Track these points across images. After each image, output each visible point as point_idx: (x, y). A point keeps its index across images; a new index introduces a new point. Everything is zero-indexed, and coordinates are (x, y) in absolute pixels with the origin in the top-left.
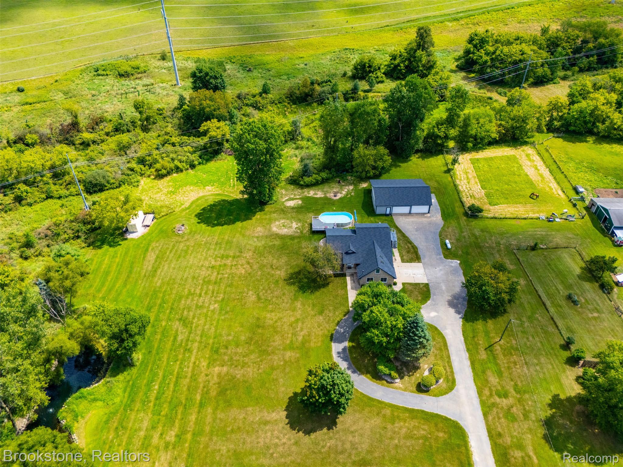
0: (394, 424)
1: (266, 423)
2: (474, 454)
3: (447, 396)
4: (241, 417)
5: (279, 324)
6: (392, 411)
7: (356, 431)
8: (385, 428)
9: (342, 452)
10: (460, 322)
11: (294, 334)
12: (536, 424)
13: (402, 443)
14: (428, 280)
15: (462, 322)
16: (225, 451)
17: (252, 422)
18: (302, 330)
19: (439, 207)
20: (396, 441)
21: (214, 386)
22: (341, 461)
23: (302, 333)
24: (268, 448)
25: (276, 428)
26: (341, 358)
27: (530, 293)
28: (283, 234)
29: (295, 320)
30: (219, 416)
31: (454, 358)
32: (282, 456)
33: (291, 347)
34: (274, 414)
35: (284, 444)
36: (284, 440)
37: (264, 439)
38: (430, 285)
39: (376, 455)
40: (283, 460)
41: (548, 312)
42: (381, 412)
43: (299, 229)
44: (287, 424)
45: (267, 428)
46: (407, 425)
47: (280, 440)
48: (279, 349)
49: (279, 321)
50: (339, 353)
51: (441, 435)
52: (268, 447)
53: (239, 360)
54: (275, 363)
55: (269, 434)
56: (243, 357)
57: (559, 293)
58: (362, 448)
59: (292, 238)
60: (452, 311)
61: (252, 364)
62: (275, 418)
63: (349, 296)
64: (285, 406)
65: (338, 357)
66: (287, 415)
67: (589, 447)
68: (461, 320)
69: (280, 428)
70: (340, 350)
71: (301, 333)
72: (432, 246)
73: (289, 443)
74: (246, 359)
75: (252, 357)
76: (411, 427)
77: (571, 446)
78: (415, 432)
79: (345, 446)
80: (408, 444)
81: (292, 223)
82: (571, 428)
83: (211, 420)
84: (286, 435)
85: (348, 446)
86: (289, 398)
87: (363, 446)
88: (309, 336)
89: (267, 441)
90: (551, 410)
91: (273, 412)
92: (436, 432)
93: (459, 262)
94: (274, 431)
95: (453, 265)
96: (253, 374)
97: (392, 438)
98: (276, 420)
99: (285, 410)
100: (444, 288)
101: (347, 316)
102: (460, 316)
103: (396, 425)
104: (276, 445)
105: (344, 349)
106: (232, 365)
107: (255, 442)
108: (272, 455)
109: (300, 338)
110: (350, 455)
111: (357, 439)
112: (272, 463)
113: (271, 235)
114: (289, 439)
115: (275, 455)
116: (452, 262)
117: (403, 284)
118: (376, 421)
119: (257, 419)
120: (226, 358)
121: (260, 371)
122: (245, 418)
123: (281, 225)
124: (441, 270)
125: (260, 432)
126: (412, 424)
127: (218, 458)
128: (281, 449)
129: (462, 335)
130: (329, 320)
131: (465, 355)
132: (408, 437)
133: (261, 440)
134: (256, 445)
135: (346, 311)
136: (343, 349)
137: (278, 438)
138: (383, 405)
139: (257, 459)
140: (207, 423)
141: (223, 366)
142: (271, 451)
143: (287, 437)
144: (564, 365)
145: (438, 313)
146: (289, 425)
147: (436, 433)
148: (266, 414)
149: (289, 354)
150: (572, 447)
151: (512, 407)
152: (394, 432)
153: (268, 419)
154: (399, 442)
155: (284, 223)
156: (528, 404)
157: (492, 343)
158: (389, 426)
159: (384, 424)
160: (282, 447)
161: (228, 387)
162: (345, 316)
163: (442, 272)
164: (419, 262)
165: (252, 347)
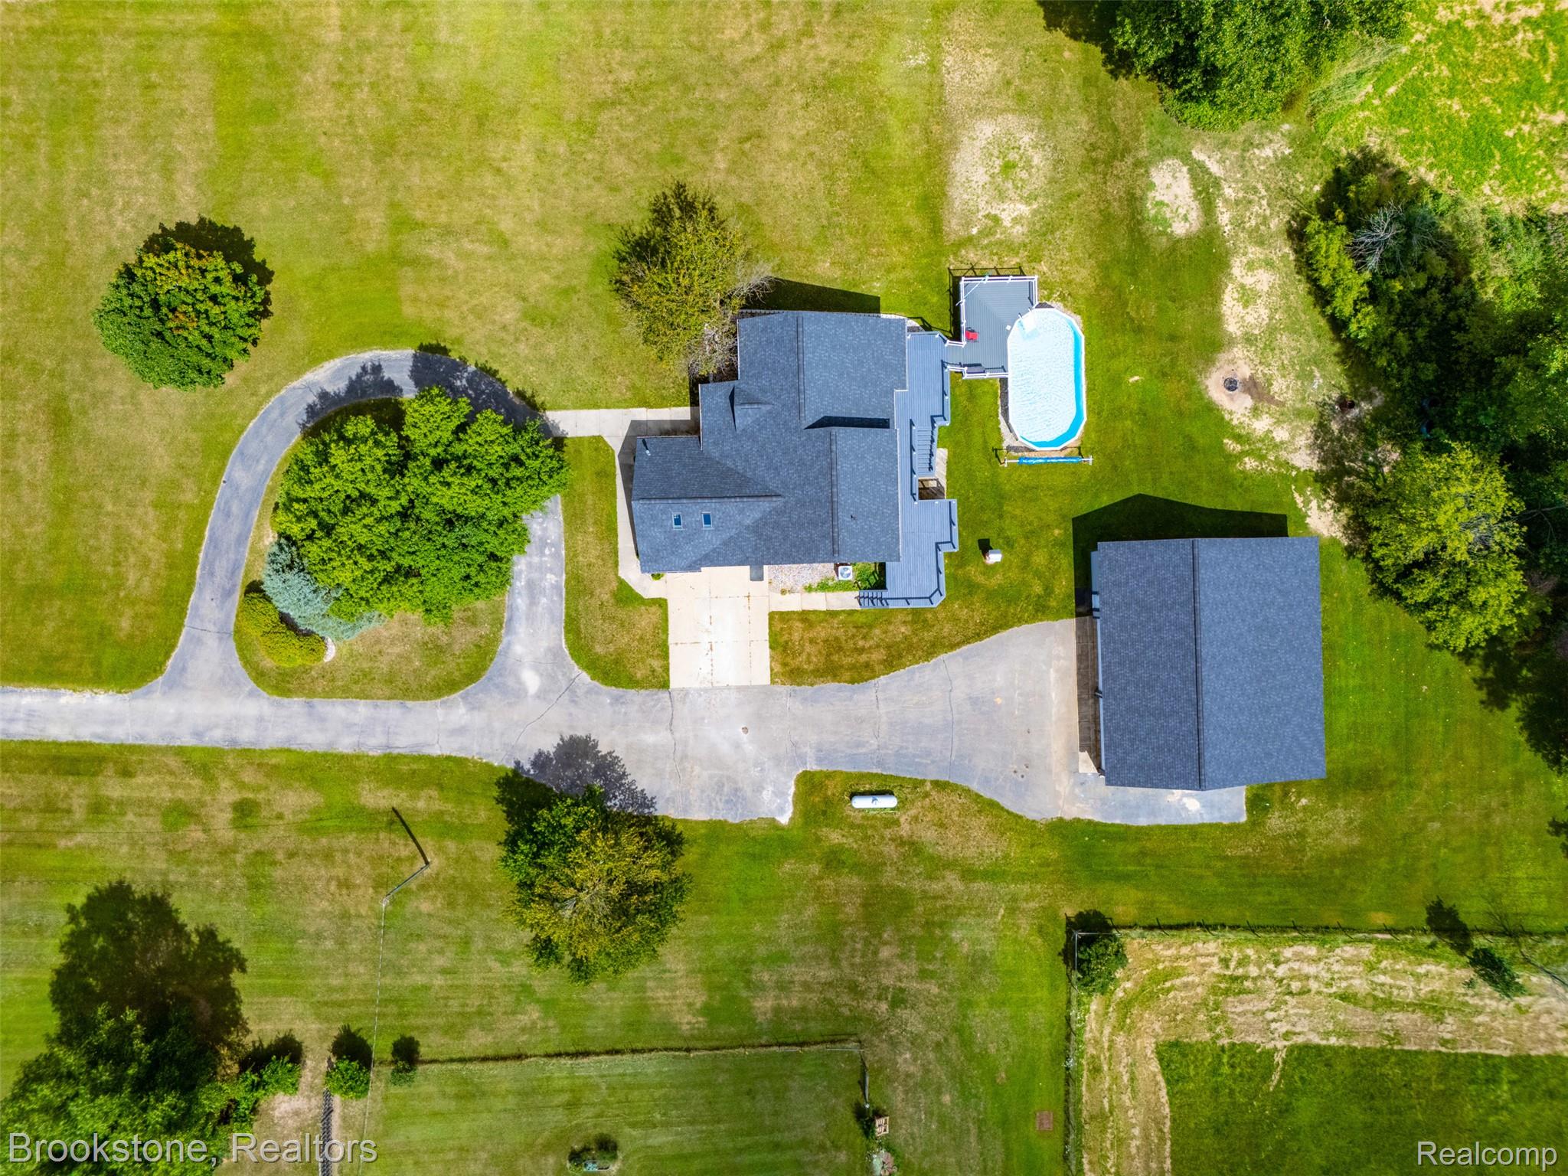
0: (155, 506)
1: (167, 173)
2: (76, 695)
3: (237, 664)
4: (185, 104)
5: (489, 180)
6: (190, 507)
7: (137, 405)
8: (143, 483)
9: (86, 367)
10: (502, 760)
11: (447, 231)
12: (158, 878)
13: (106, 520)
14: (685, 693)
15: (501, 768)
16: (98, 75)
17: (171, 135)
18: (465, 256)
19: (1143, 821)
20: (110, 508)
21: (279, 17)
22: (68, 366)
23: (450, 257)
24: (103, 183)
25: (153, 200)
26: (359, 376)
27: (633, 1025)
28: (957, 168)
29: (501, 234)
30: (190, 44)
31: (362, 710)
32: (82, 220)
33: (402, 223)
34: (191, 190)
35: (111, 223)
36: (120, 223)
37: (125, 171)
38: (663, 695)
39: (80, 453)
40: (72, 222)
41: (548, 1056)
42: (188, 476)
43: (987, 232)
44: (161, 226)
45: (154, 176)
46: (152, 540)
47: (121, 212)
48: (393, 188)
49: (499, 179)
50: (377, 369)
51: (125, 624)
52: (105, 182)
53: (361, 71)
54: (348, 181)
55: (136, 182)
56: (373, 86)
57: (633, 1125)
58: (96, 419)
59: (933, 205)
60: (549, 744)
61: (345, 112)
62: (179, 193)
63: (603, 412)
64: (214, 220)
65: (364, 368)
66: (188, 225)
67: (98, 990)
68: (511, 766)
69: (151, 210)
70: (387, 375)
71: (450, 254)
72: (874, 743)
73: (114, 235)
74: (363, 94)
75: (372, 112)
76: (144, 549)
77: (99, 943)
78: (132, 560)
79: (101, 377)
80: (103, 537)
81: (1028, 200)
82: (146, 964)
83: (179, 24)
84: (134, 226)
85: (101, 385)
86: (237, 230)
87: (101, 423)
88: (443, 280)
89: (121, 180)
90: (197, 931)
91: (198, 187)
92: (132, 613)
93: (784, 819)
94: (145, 194)
95: (767, 795)
96: (313, 119)
97: (117, 495)
98: (173, 198)
99: (202, 220)
100: (650, 738)
101: (517, 401)
102: (527, 766)
103: (151, 513)
104: (110, 204)
105: (390, 386)
106: (346, 52)
107: (117, 150)
108: (87, 195)
109: (433, 251)
110: (83, 389)
111: (116, 407)
112: (66, 198)
113: (945, 120)
114: (122, 235)
115: (85, 201)
116: (780, 793)
117: (661, 604)
118: (162, 462)
119: (179, 148)
120: (371, 34)
121: (323, 139)
122: (183, 112)
123: (1013, 156)
124: (737, 746)
125: (144, 158)
126: (154, 556)
127: (80, 60)
128: (100, 215)
129: (447, 753)
130: (502, 342)
131: (374, 744)
132: (121, 538)
133: (122, 164)
134: (110, 152)
135: (539, 400)
136: (390, 383)
137: (127, 205)
138: (207, 485)
139: (76, 158)
140: (171, 17)
141: (343, 28)
142: (94, 191)
143: (128, 228)
144: (340, 1025)
145: (538, 696)
146: (159, 232)
147: (129, 612)
148: (192, 168)
149: (377, 217)
150: (96, 946)
151: (204, 831)
152: (132, 504)
153: (178, 177)
154: (108, 514)
155: (1028, 166)
156: (215, 876)
157: (419, 840)
158: (148, 495)
159: (153, 481)
160: (104, 218)
161: (277, 55)
162: (520, 394)
163: (725, 748)
164: (774, 675)
165: (408, 105)
